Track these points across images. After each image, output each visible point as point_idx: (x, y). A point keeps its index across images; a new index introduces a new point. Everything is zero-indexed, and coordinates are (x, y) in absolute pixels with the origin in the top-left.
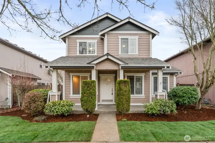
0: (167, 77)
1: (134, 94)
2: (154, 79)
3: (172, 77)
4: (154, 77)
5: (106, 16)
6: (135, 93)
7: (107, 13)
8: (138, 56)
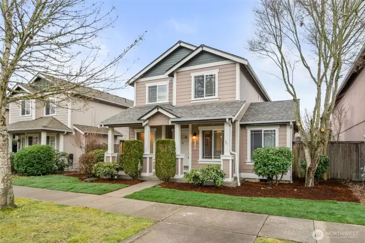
0: (274, 131)
1: (211, 158)
2: (252, 134)
3: (283, 129)
4: (252, 131)
5: (178, 45)
6: (213, 157)
7: (180, 42)
8: (218, 100)
